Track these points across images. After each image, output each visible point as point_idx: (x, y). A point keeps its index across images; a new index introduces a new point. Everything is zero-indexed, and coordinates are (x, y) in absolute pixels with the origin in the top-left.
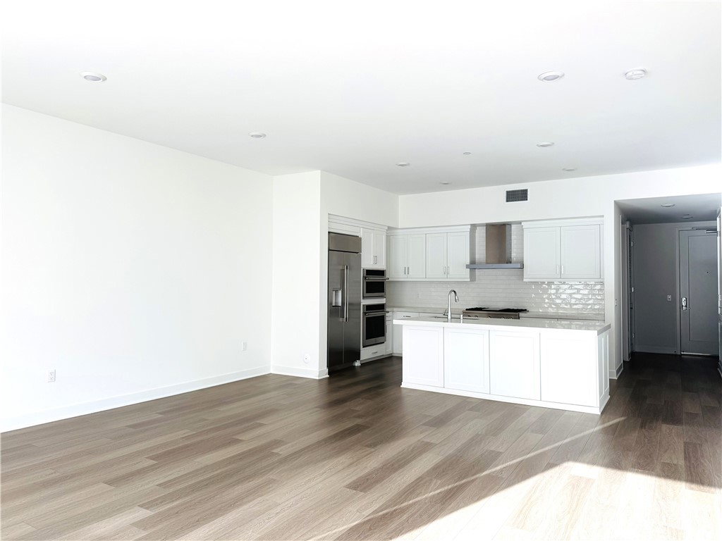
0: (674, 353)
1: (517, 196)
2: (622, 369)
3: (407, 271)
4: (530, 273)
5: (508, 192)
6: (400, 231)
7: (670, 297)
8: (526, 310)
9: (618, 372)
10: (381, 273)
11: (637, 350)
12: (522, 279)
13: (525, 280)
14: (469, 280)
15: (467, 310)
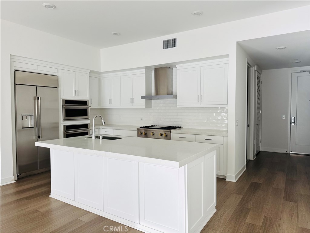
0: (285, 152)
1: (170, 44)
2: (246, 169)
3: (110, 101)
4: (181, 102)
5: (164, 42)
6: (106, 74)
7: (284, 116)
8: (180, 127)
9: (236, 177)
10: (85, 103)
11: (262, 149)
12: (176, 105)
13: (178, 107)
14: (145, 107)
15: (140, 127)
